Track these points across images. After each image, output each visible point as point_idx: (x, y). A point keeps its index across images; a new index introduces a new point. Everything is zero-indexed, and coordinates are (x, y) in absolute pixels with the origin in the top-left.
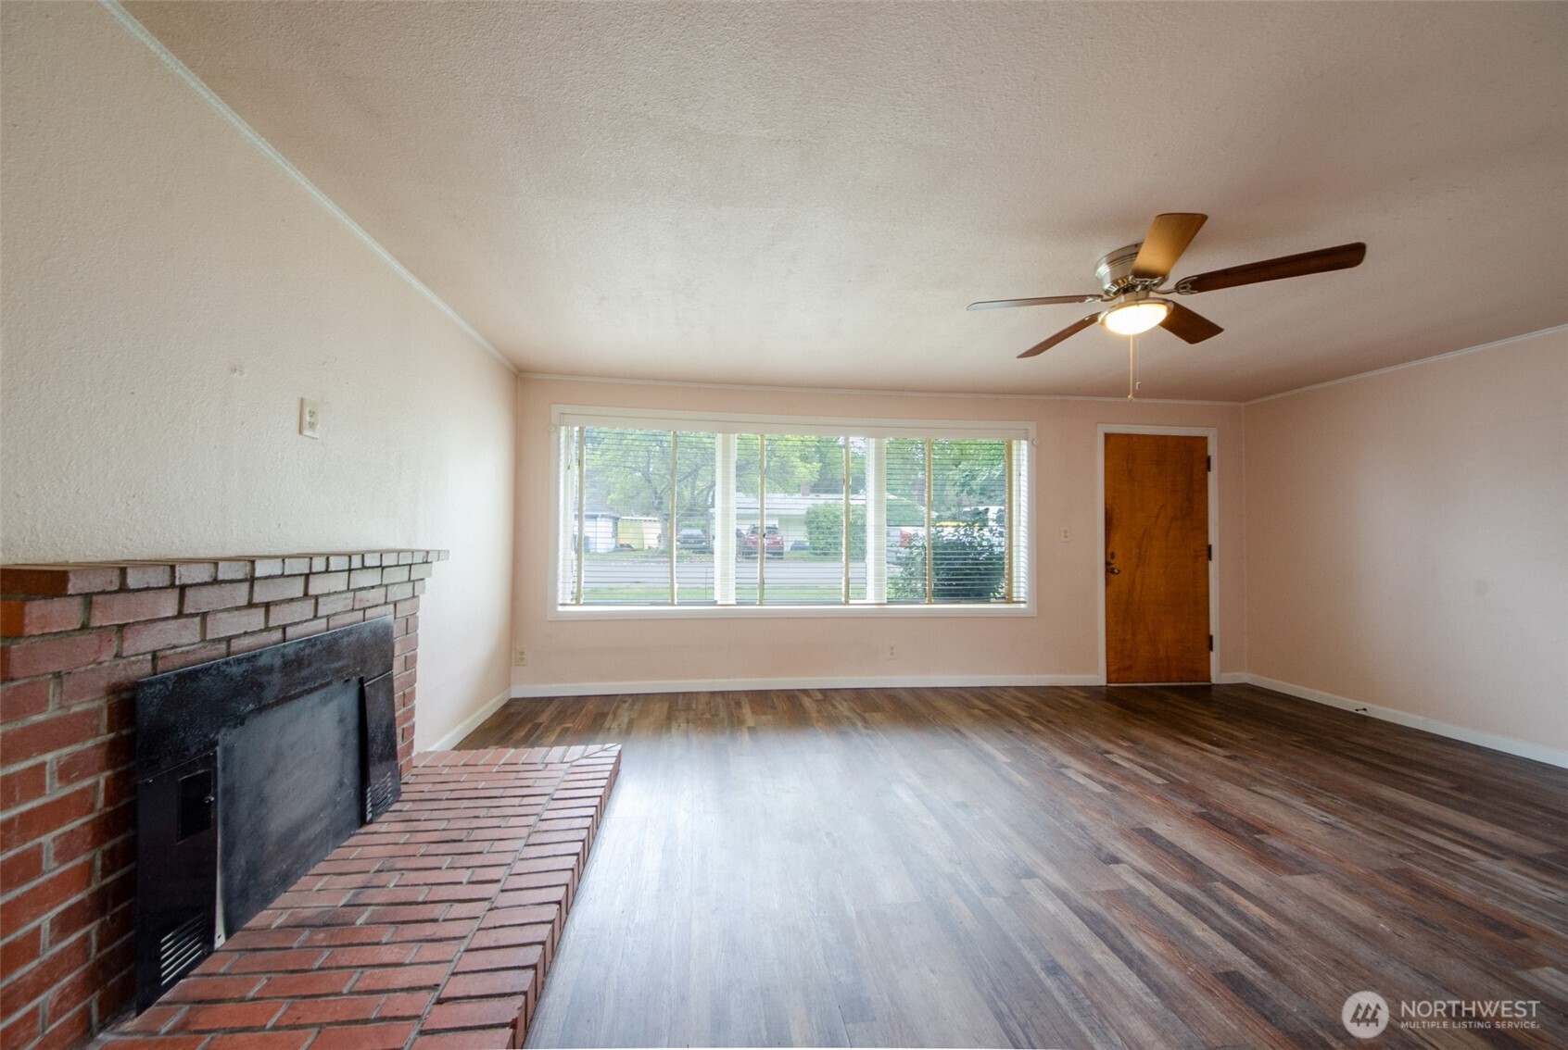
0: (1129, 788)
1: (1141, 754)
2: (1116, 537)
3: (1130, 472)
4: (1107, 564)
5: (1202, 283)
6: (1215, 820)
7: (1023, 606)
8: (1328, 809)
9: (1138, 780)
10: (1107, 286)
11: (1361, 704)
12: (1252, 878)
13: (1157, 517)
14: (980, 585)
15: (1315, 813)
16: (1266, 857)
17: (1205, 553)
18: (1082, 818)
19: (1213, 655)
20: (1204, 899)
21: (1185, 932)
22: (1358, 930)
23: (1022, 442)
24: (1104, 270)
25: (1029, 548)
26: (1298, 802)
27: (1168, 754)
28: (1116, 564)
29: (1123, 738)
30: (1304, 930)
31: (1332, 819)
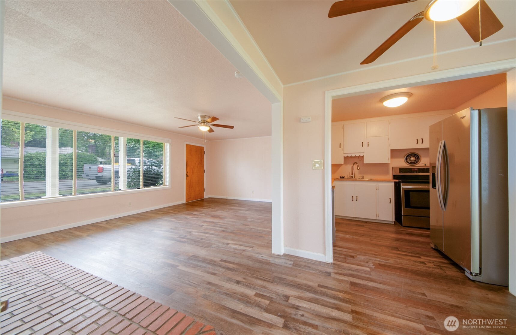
0: (199, 217)
1: (198, 212)
2: (188, 168)
3: (191, 153)
4: (186, 174)
5: (214, 125)
6: (213, 217)
7: (167, 186)
8: (226, 211)
9: (200, 215)
10: (200, 121)
11: (226, 197)
12: (221, 221)
13: (196, 164)
14: (155, 182)
15: (225, 212)
16: (221, 219)
17: (204, 171)
18: (195, 223)
19: (205, 192)
20: (216, 225)
21: (215, 229)
22: (233, 222)
23: (168, 144)
24: (199, 118)
25: (170, 171)
26: (223, 212)
27: (203, 211)
28: (188, 174)
29: (194, 210)
30: (228, 224)
31: (227, 212)
